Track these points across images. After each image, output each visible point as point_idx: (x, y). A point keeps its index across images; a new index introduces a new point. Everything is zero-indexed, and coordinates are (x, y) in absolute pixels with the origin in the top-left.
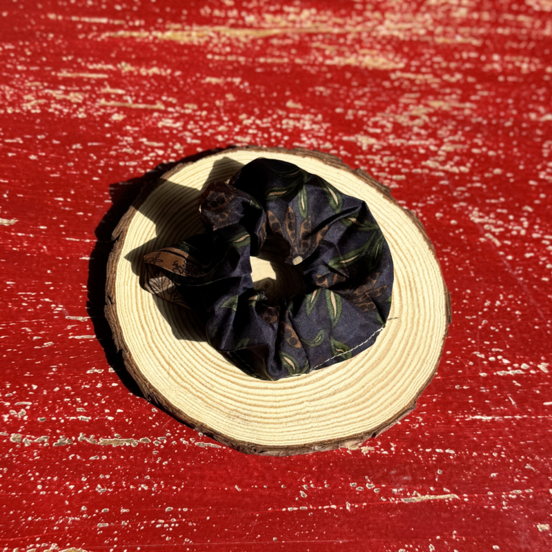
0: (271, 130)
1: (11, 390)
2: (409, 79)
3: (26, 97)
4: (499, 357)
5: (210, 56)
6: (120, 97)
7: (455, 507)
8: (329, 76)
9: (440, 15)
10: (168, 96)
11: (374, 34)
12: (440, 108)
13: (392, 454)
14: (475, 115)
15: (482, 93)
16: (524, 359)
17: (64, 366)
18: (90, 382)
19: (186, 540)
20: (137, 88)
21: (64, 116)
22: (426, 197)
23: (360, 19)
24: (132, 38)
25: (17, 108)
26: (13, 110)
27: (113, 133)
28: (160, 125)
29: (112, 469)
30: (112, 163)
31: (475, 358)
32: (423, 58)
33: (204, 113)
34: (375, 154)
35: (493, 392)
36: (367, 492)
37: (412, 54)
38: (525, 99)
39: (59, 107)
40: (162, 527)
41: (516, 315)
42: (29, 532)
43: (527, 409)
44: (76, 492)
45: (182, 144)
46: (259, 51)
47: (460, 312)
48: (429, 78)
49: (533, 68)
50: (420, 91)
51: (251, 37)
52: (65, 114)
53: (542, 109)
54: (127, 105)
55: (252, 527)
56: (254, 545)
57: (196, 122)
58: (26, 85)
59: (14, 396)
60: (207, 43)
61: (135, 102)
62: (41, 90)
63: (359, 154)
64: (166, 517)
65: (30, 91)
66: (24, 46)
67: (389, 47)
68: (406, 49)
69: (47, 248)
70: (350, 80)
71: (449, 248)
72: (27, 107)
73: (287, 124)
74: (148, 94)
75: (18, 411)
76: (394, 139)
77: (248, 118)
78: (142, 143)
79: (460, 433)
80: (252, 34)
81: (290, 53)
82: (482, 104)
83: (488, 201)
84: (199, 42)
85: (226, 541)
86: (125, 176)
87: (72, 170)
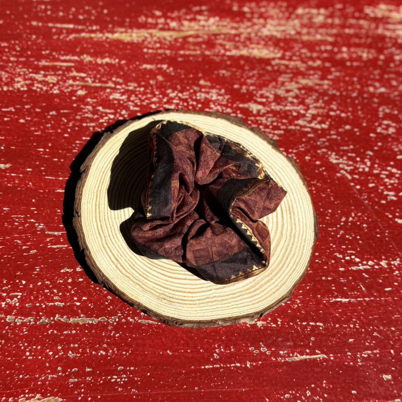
0: (189, 100)
1: (7, 285)
2: (284, 65)
3: (16, 79)
5: (145, 50)
6: (83, 79)
7: (325, 363)
8: (229, 63)
9: (305, 21)
10: (117, 78)
11: (259, 34)
12: (307, 84)
13: (279, 327)
14: (331, 89)
15: (335, 74)
16: (370, 258)
17: (45, 267)
18: (63, 278)
19: (133, 390)
20: (95, 72)
21: (44, 92)
22: (298, 146)
23: (249, 24)
24: (91, 38)
25: (10, 87)
26: (8, 88)
27: (78, 103)
28: (111, 97)
29: (80, 340)
30: (78, 124)
31: (335, 258)
32: (294, 50)
33: (142, 89)
34: (262, 116)
35: (349, 281)
36: (261, 354)
37: (286, 47)
38: (365, 77)
39: (40, 86)
40: (116, 381)
41: (364, 227)
42: (21, 386)
43: (373, 293)
44: (54, 357)
45: (126, 111)
46: (179, 47)
47: (324, 226)
48: (299, 64)
49: (371, 56)
50: (292, 73)
51: (174, 37)
52: (44, 91)
53: (377, 84)
54: (87, 84)
55: (180, 380)
56: (182, 393)
57: (136, 96)
58: (16, 71)
59: (9, 288)
60: (143, 41)
61: (94, 82)
62: (27, 74)
63: (250, 116)
64: (119, 374)
65: (20, 75)
66: (15, 44)
67: (270, 43)
68: (282, 44)
69: (32, 184)
70: (243, 66)
71: (316, 180)
72: (17, 86)
73: (200, 96)
74: (102, 76)
75: (12, 300)
76: (275, 106)
77: (173, 92)
78: (99, 110)
79: (327, 311)
80: (175, 34)
81: (201, 48)
82: (336, 81)
83: (342, 148)
84: (138, 41)
85: (162, 391)
86: (87, 133)
87: (50, 130)
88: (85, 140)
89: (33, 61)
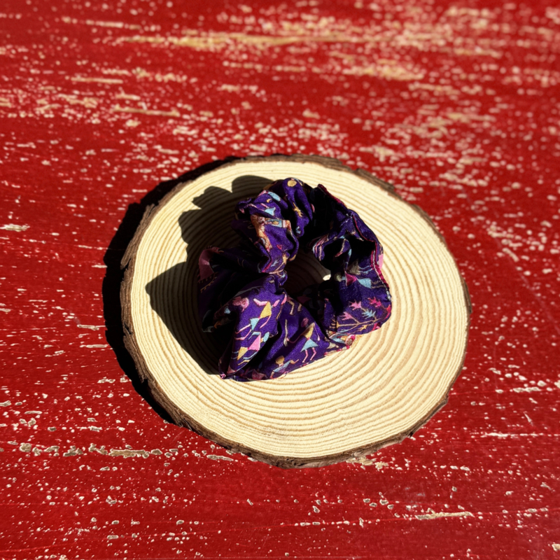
0: (288, 139)
1: (21, 399)
2: (428, 91)
3: (39, 102)
4: (516, 374)
5: (226, 64)
6: (134, 103)
7: (470, 525)
8: (347, 85)
9: (460, 26)
10: (184, 103)
11: (393, 44)
12: (459, 121)
13: (407, 471)
14: (494, 128)
15: (501, 106)
16: (540, 376)
17: (75, 375)
18: (102, 391)
19: (196, 554)
20: (152, 94)
21: (78, 121)
22: (444, 210)
23: (378, 28)
24: (148, 43)
25: (30, 112)
26: (26, 114)
27: (127, 140)
28: (175, 132)
29: (123, 480)
30: (126, 170)
31: (491, 375)
32: (442, 70)
33: (220, 121)
34: (392, 166)
36: (380, 508)
37: (431, 65)
38: (544, 112)
39: (72, 112)
40: (173, 540)
41: (533, 332)
42: (38, 543)
43: (543, 427)
44: (86, 504)
45: (197, 152)
46: (275, 60)
47: (476, 328)
48: (448, 89)
49: (553, 82)
50: (438, 103)
51: (268, 45)
52: (79, 119)
54: (141, 111)
55: (264, 541)
57: (211, 130)
58: (39, 89)
59: (24, 404)
60: (224, 50)
61: (150, 108)
62: (54, 95)
63: (375, 165)
64: (177, 530)
65: (43, 95)
66: (38, 49)
67: (408, 58)
68: (425, 60)
69: (60, 255)
70: (368, 91)
71: (467, 262)
72: (40, 111)
73: (304, 133)
74: (163, 100)
75: (27, 420)
76: (412, 151)
77: (265, 127)
78: (156, 150)
79: (476, 451)
80: (269, 41)
81: (307, 62)
82: (501, 117)
83: (506, 215)
84: (215, 49)
85: (238, 556)
86: (139, 184)
87: (85, 177)
88: (137, 194)
89: (64, 76)
